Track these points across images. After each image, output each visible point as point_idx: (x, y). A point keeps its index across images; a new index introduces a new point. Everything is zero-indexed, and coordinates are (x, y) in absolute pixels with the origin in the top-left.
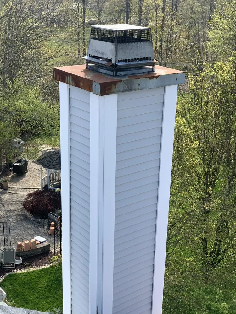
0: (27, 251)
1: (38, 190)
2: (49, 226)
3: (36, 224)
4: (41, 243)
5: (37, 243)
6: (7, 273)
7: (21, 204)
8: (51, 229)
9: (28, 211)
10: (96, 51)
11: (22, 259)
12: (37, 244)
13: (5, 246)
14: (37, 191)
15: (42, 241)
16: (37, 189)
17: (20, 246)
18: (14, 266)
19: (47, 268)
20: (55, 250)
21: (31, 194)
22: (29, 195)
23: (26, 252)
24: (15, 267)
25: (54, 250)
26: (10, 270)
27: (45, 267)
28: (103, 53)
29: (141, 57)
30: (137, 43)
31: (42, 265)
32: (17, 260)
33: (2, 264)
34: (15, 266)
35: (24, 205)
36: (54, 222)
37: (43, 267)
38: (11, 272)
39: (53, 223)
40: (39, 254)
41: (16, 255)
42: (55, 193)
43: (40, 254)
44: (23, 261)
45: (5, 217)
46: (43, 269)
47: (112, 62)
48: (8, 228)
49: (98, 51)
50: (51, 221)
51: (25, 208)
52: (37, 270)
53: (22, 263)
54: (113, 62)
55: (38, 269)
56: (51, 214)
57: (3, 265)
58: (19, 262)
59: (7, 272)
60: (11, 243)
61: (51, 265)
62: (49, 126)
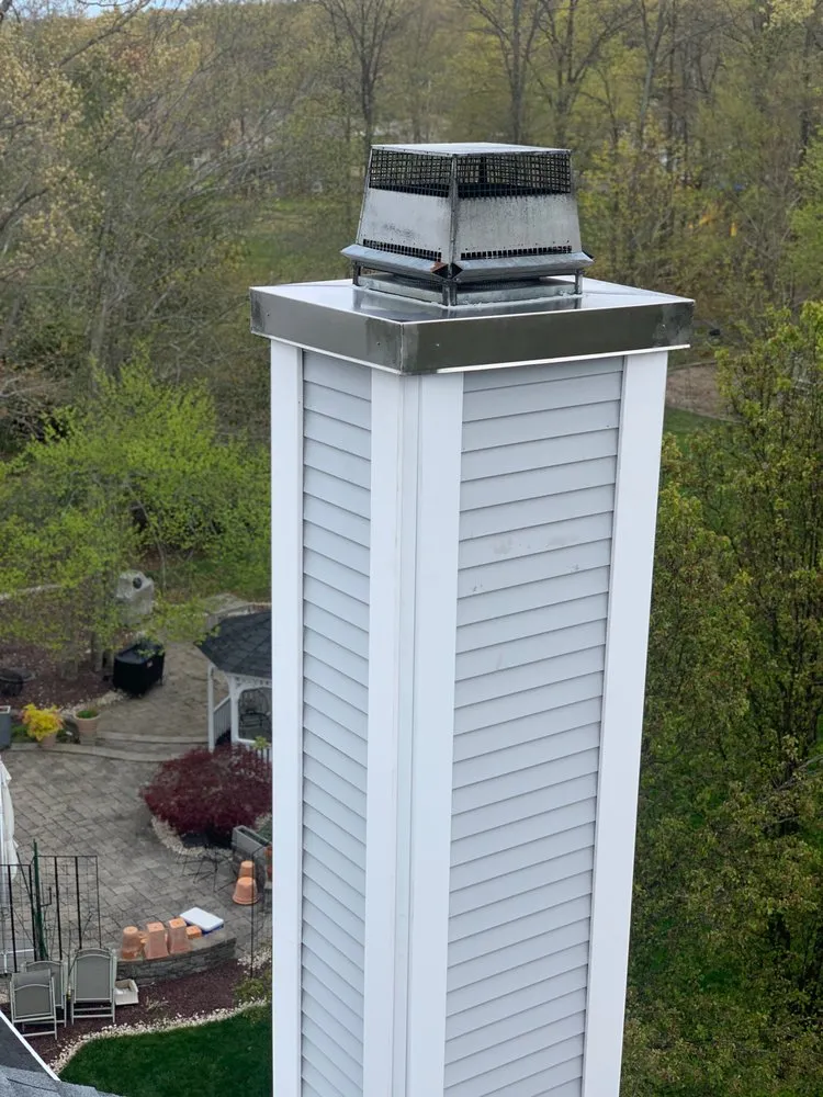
0: (155, 960)
1: (199, 749)
2: (236, 874)
3: (189, 867)
4: (204, 932)
5: (190, 931)
6: (84, 1037)
7: (140, 795)
8: (241, 887)
9: (164, 818)
10: (389, 227)
11: (139, 989)
12: (191, 937)
13: (80, 939)
14: (193, 751)
15: (208, 926)
16: (195, 747)
17: (131, 941)
18: (109, 1012)
19: (223, 1022)
20: (252, 958)
21: (176, 760)
22: (168, 766)
23: (154, 965)
24: (113, 1015)
25: (249, 961)
26: (97, 1025)
27: (219, 1015)
28: (408, 234)
29: (537, 247)
30: (524, 198)
31: (209, 1011)
32: (119, 992)
33: (68, 1004)
34: (113, 1011)
35: (148, 799)
36: (253, 859)
37: (212, 1018)
38: (100, 1031)
39: (247, 864)
40: (198, 970)
41: (118, 974)
42: (257, 760)
43: (202, 973)
44: (140, 996)
45: (83, 840)
46: (209, 1023)
47: (439, 260)
48: (91, 878)
49: (392, 228)
50: (240, 858)
51: (153, 809)
52: (192, 1028)
53: (136, 1001)
54: (446, 260)
55: (194, 1024)
56: (242, 831)
57: (72, 1006)
58: (127, 996)
59: (87, 1033)
60: (103, 932)
61: (239, 1010)
62: (242, 525)
